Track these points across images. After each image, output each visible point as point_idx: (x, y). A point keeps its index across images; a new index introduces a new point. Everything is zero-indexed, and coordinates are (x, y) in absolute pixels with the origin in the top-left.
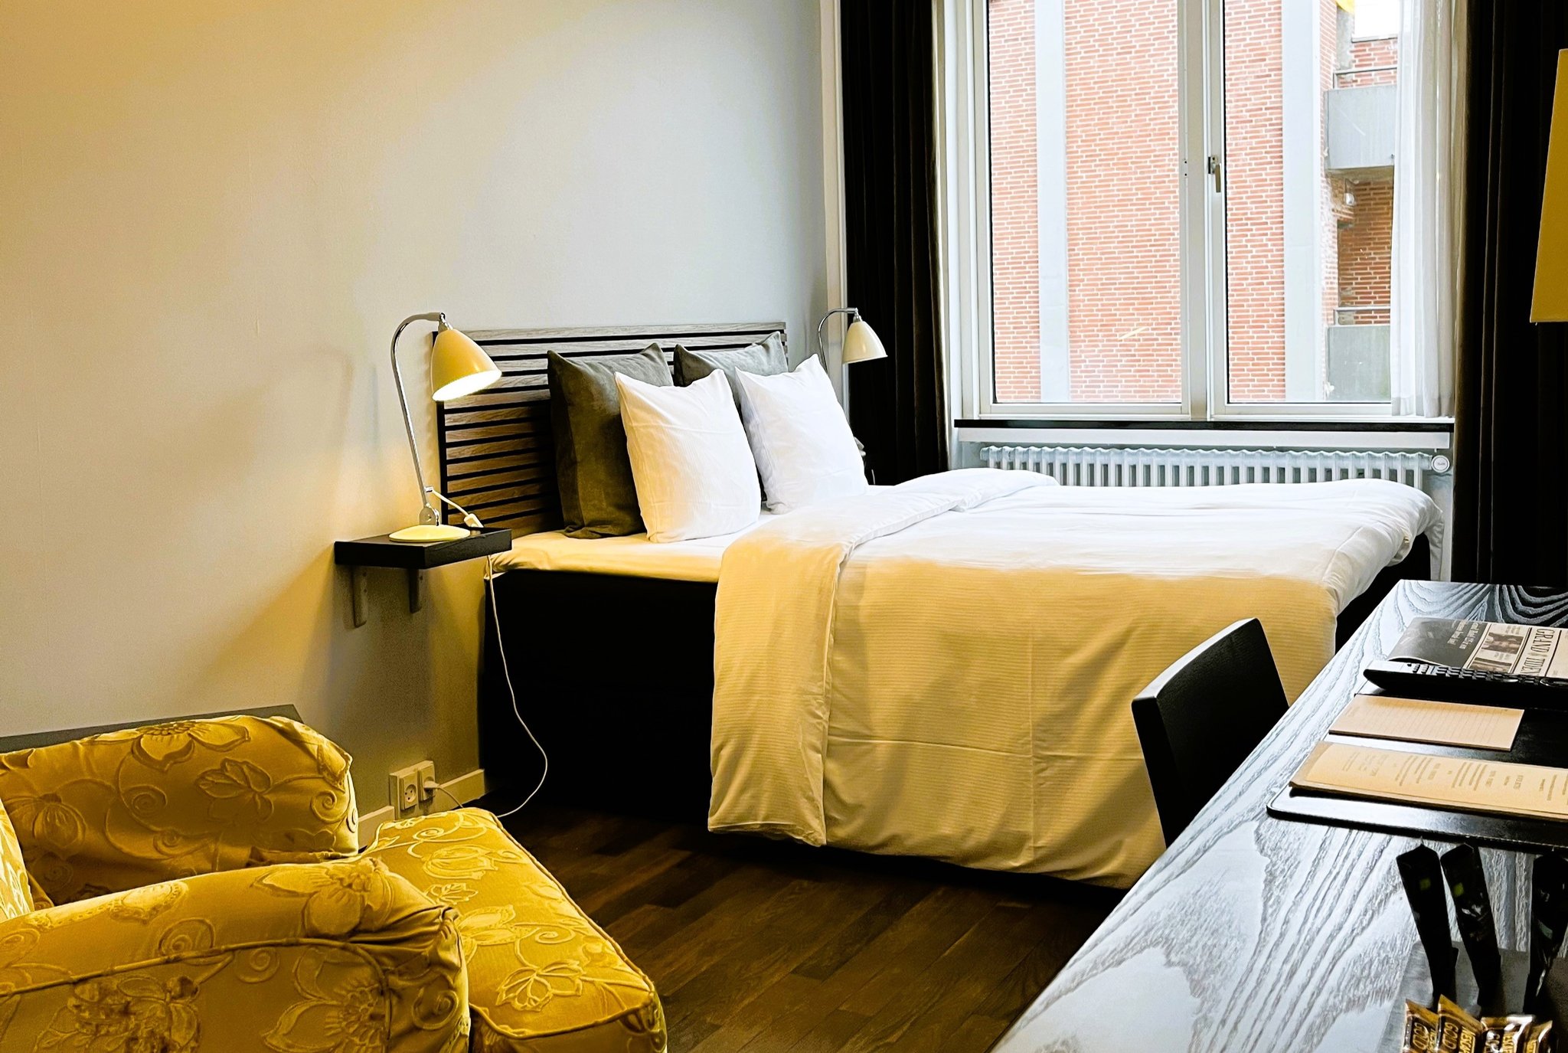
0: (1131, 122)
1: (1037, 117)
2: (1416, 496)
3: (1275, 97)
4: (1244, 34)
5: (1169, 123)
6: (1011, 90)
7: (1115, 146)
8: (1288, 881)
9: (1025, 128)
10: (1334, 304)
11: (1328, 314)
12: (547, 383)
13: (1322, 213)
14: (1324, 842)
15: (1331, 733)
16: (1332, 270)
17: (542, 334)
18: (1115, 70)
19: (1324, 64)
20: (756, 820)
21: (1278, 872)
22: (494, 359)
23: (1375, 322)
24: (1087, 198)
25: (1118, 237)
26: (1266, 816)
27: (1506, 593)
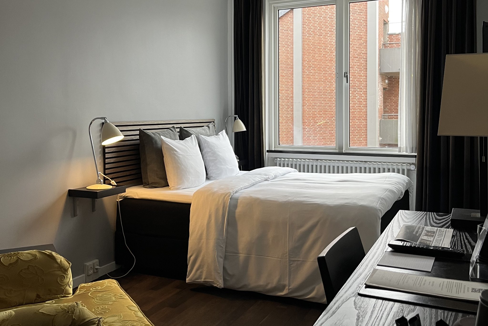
0: (322, 56)
1: (294, 54)
2: (405, 178)
3: (365, 50)
4: (356, 31)
5: (333, 57)
6: (286, 45)
7: (317, 64)
8: (363, 319)
9: (290, 57)
10: (382, 113)
11: (380, 116)
12: (139, 138)
13: (379, 86)
14: (375, 305)
15: (378, 265)
16: (381, 103)
17: (137, 123)
18: (317, 41)
19: (379, 41)
20: (201, 279)
21: (360, 316)
22: (121, 131)
23: (394, 119)
24: (308, 79)
25: (317, 91)
26: (357, 295)
27: (431, 215)
